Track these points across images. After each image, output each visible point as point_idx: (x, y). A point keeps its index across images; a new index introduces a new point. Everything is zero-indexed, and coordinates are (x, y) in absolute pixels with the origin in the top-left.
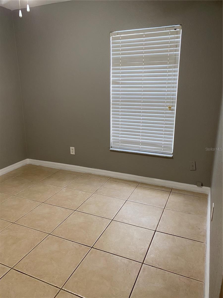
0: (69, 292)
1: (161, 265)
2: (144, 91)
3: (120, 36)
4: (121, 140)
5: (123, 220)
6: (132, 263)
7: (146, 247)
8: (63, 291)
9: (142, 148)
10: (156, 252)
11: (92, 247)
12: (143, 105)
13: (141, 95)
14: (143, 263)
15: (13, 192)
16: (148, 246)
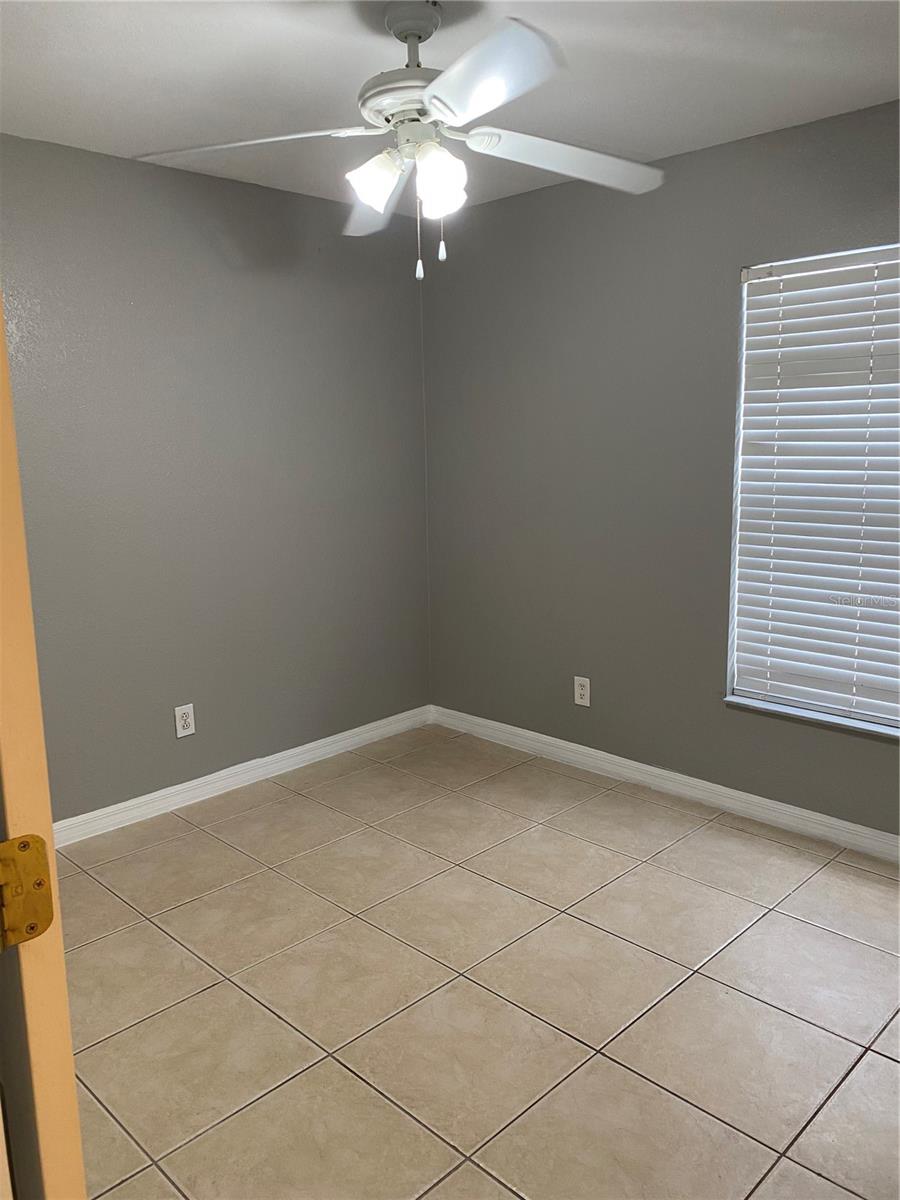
0: (491, 1175)
1: (857, 1179)
2: (872, 480)
3: (781, 281)
4: (773, 666)
5: (739, 981)
6: (741, 1143)
7: (812, 1099)
8: (472, 1165)
9: (859, 705)
10: (852, 1127)
11: (598, 1052)
12: (868, 536)
13: (858, 494)
14: (783, 1154)
15: (370, 813)
16: (822, 1096)
